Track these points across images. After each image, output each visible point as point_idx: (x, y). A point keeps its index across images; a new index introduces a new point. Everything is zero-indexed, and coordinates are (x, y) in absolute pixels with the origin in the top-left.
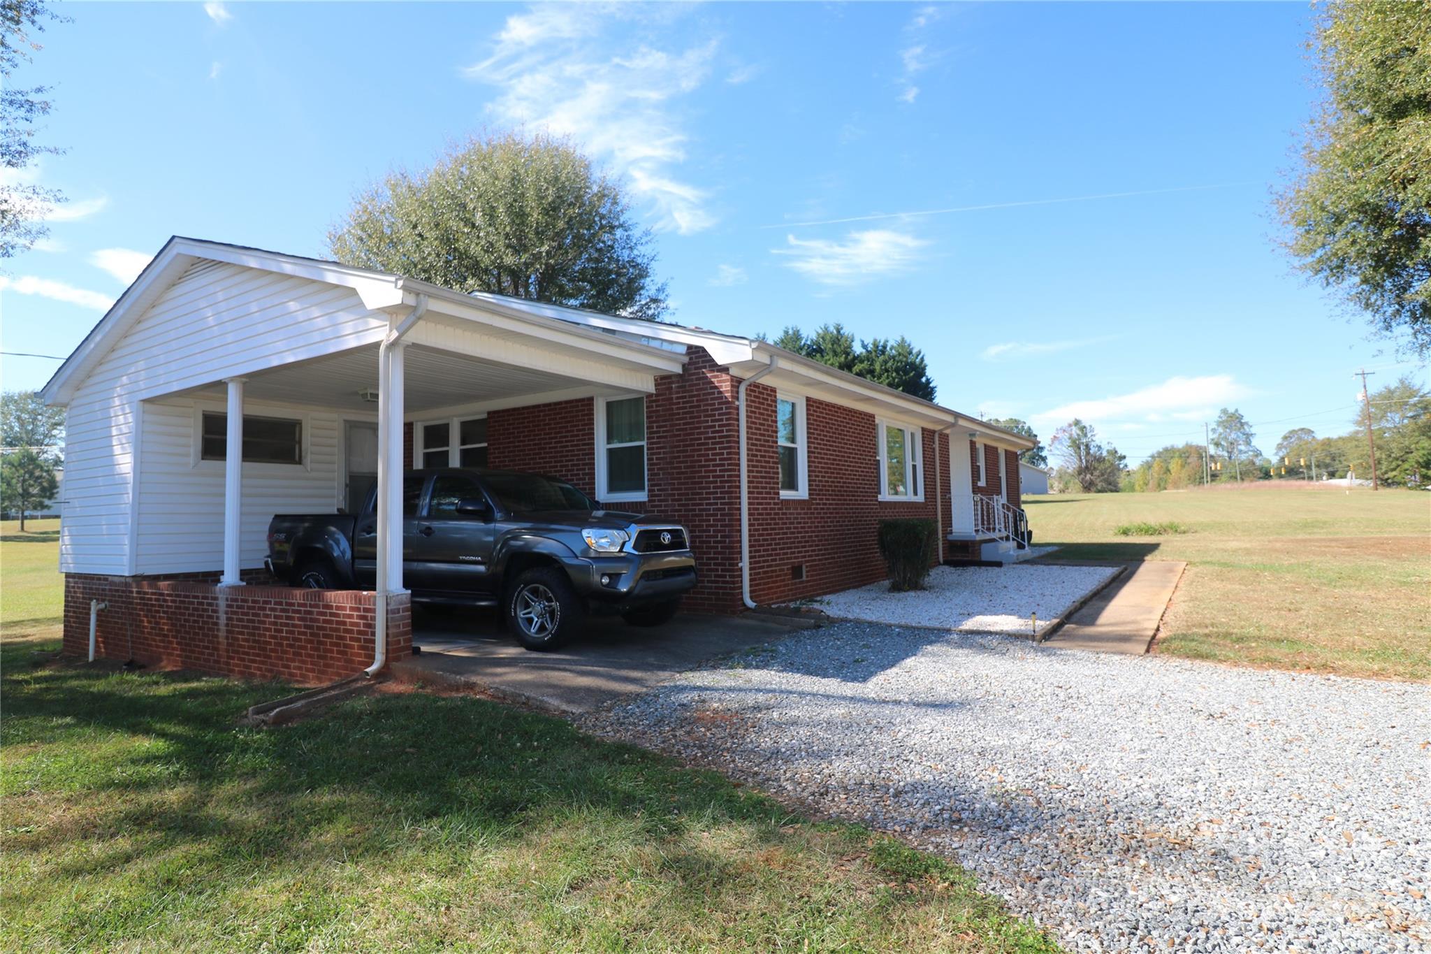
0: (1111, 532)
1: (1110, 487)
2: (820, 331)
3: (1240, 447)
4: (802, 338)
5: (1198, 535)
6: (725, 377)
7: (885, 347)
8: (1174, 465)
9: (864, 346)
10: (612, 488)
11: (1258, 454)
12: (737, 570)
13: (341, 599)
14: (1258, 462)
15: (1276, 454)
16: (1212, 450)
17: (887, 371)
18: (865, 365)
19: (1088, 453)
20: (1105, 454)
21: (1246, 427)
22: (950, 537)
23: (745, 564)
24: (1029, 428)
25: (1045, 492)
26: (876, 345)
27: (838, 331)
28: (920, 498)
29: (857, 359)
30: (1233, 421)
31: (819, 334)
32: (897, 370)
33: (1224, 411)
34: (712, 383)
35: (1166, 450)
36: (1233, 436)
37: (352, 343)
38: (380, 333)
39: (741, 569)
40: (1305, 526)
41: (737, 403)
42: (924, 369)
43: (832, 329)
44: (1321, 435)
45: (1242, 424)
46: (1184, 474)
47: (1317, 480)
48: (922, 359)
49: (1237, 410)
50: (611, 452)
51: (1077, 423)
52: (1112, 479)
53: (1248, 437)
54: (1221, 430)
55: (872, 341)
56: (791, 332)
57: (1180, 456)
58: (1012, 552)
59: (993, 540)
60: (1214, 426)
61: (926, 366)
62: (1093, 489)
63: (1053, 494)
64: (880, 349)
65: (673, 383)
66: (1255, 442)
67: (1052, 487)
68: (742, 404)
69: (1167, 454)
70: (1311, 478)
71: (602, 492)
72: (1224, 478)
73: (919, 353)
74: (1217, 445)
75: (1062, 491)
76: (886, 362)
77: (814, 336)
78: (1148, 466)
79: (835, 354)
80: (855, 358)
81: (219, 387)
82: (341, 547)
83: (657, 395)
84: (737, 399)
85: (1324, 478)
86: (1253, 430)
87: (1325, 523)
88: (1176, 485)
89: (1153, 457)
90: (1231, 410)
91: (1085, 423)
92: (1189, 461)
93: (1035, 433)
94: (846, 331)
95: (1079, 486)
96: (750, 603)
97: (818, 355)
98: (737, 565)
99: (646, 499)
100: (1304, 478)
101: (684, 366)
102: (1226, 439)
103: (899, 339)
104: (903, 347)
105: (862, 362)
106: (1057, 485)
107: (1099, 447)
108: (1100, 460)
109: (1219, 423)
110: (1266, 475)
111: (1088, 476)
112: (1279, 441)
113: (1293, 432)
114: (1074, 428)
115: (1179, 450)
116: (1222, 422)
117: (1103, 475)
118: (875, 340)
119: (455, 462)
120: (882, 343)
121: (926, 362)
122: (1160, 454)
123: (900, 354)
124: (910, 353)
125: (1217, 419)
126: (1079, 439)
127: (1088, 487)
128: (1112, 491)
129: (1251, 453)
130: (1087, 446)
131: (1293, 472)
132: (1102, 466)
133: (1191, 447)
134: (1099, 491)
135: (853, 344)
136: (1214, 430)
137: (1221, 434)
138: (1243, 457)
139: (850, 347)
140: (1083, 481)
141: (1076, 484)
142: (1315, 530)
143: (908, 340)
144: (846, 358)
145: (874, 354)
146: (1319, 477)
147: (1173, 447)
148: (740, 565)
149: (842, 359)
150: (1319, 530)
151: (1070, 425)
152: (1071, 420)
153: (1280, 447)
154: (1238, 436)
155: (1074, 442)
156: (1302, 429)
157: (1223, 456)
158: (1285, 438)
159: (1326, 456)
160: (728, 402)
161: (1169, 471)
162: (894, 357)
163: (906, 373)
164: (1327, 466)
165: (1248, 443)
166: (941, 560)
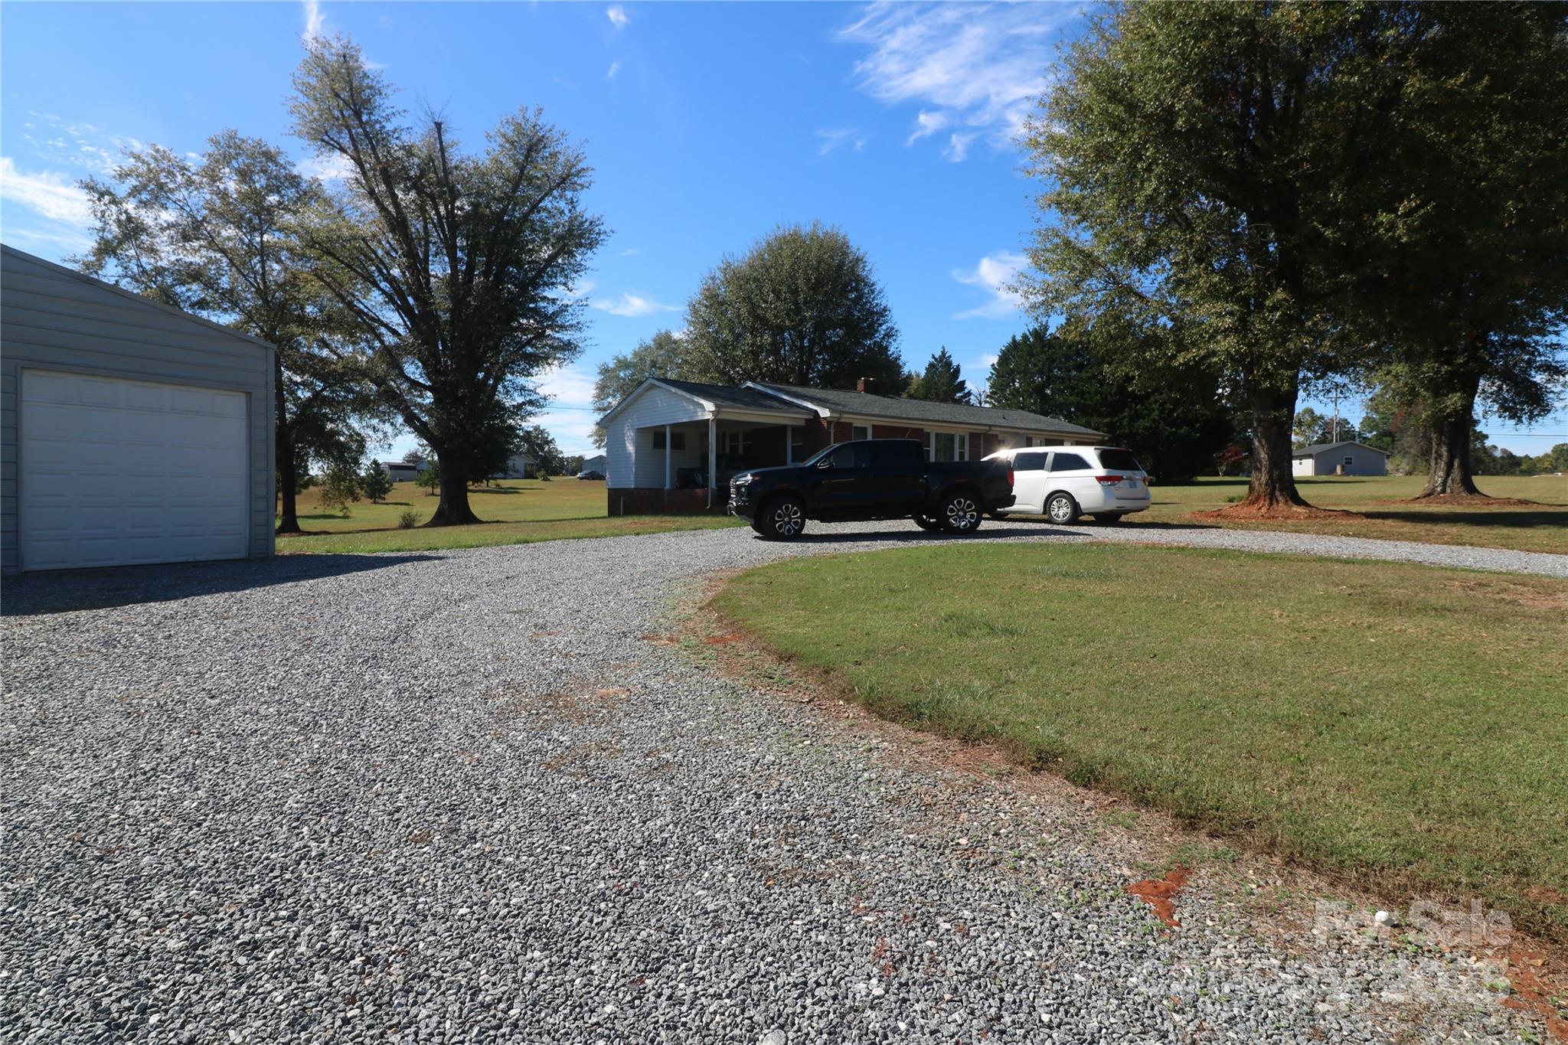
6: (825, 421)
10: (794, 460)
13: (699, 491)
34: (822, 423)
37: (700, 418)
38: (710, 416)
50: (793, 447)
65: (811, 422)
68: (832, 431)
81: (664, 426)
82: (700, 479)
84: (830, 429)
119: (741, 451)
160: (826, 430)
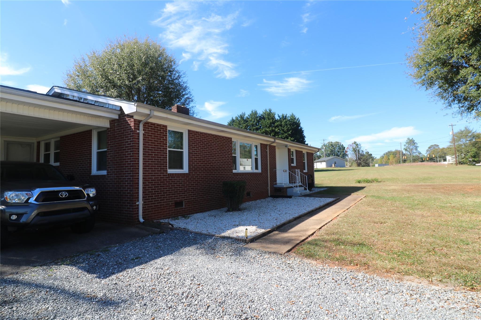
0: (355, 182)
1: (366, 165)
2: (264, 111)
3: (414, 151)
4: (257, 114)
5: (385, 183)
6: (132, 120)
7: (286, 117)
8: (391, 157)
9: (279, 116)
10: (98, 169)
11: (420, 153)
12: (135, 206)
14: (421, 156)
15: (426, 153)
16: (404, 152)
17: (286, 125)
18: (279, 123)
19: (359, 153)
20: (365, 153)
21: (416, 144)
22: (275, 186)
23: (141, 202)
24: (342, 145)
25: (344, 166)
26: (283, 116)
27: (270, 111)
28: (259, 171)
29: (277, 121)
30: (411, 142)
31: (263, 112)
32: (290, 125)
33: (409, 139)
34: (128, 122)
35: (389, 152)
36: (411, 147)
39: (138, 205)
40: (424, 180)
41: (138, 131)
42: (300, 124)
43: (268, 110)
44: (441, 147)
45: (414, 143)
46: (394, 160)
47: (439, 162)
48: (299, 121)
49: (412, 139)
51: (355, 143)
52: (367, 162)
53: (416, 148)
54: (407, 145)
55: (281, 115)
56: (254, 112)
57: (393, 154)
58: (298, 192)
59: (292, 187)
60: (405, 144)
61: (300, 123)
62: (361, 165)
63: (348, 167)
64: (284, 118)
65: (115, 123)
66: (419, 149)
67: (347, 165)
68: (141, 132)
69: (388, 154)
70: (437, 161)
71: (94, 171)
72: (408, 161)
73: (298, 119)
74: (406, 150)
75: (350, 166)
76: (286, 122)
77: (262, 113)
78: (382, 157)
79: (269, 119)
80: (276, 120)
83: (110, 128)
84: (139, 130)
85: (442, 161)
86: (418, 145)
87: (431, 178)
88: (392, 164)
89: (384, 154)
90: (411, 138)
91: (358, 143)
92: (396, 156)
93: (344, 146)
94: (273, 111)
95: (356, 164)
96: (141, 220)
97: (263, 120)
98: (135, 203)
99: (106, 174)
100: (435, 162)
101: (119, 115)
102: (409, 148)
103: (291, 114)
104: (292, 117)
105: (278, 122)
106: (349, 164)
107: (363, 151)
108: (363, 155)
109: (407, 143)
110: (423, 161)
111: (359, 161)
112: (427, 149)
113: (432, 146)
114: (354, 144)
115: (393, 152)
116: (408, 143)
117: (364, 161)
118: (283, 114)
119: (52, 158)
120: (285, 115)
121: (301, 122)
122: (387, 153)
123: (291, 119)
124: (295, 119)
125: (406, 141)
126: (356, 149)
127: (359, 165)
128: (367, 166)
129: (417, 153)
130: (359, 151)
131: (431, 159)
132: (363, 158)
133: (397, 151)
134: (363, 166)
135: (275, 116)
136: (405, 145)
137: (407, 146)
138: (415, 154)
139: (274, 117)
140: (357, 163)
141: (355, 164)
142: (427, 181)
143: (294, 114)
144: (273, 120)
145: (282, 119)
146: (440, 161)
147: (391, 151)
148: (137, 203)
149: (271, 121)
150: (428, 181)
151: (353, 144)
152: (353, 142)
153: (427, 151)
154: (413, 147)
155: (354, 149)
156: (435, 145)
157: (408, 154)
158: (429, 148)
159: (443, 154)
160: (133, 131)
161: (389, 159)
162: (289, 120)
163: (293, 126)
164: (443, 157)
165: (416, 149)
166: (269, 195)
